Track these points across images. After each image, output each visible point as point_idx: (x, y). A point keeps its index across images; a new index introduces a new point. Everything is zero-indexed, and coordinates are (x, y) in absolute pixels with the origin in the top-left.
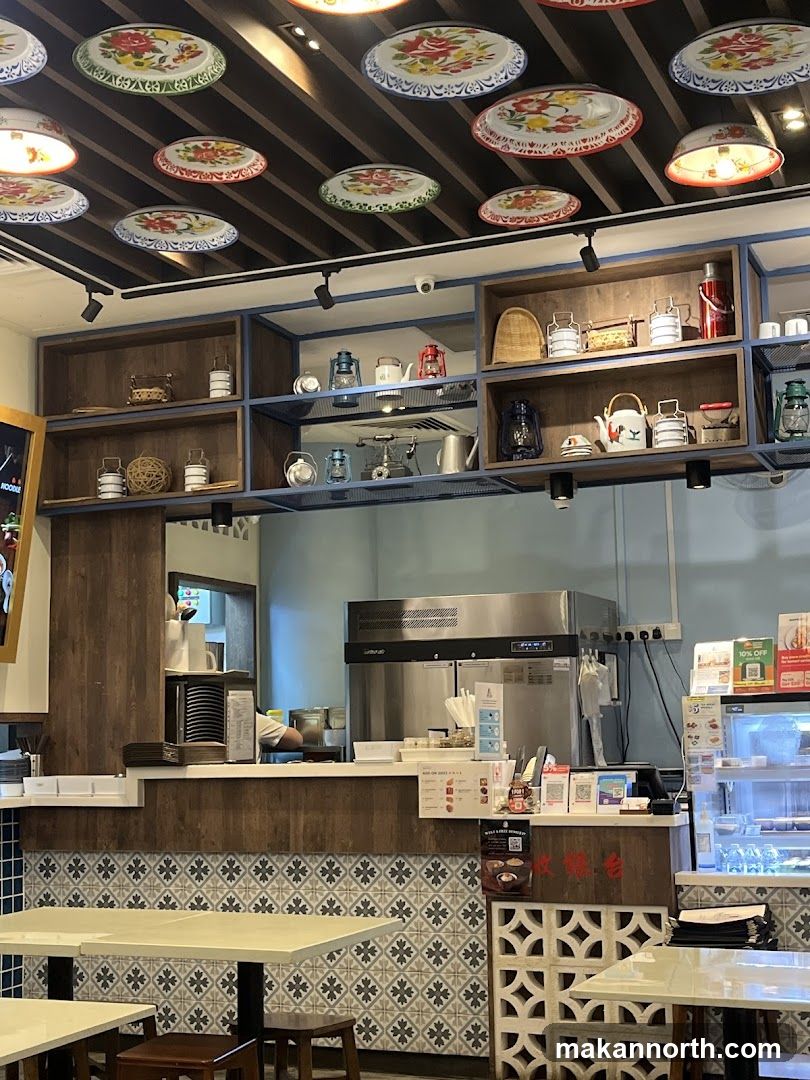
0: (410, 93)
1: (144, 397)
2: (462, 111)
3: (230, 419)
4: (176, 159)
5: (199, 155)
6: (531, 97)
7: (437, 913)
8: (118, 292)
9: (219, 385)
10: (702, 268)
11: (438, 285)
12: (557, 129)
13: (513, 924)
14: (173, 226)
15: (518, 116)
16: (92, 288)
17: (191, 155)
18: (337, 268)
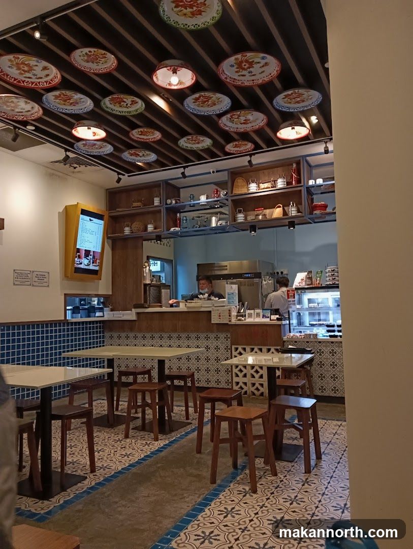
0: (199, 113)
1: (136, 205)
2: (216, 118)
3: (160, 211)
4: (135, 134)
5: (142, 133)
6: (235, 113)
7: (217, 348)
8: (127, 175)
9: (157, 201)
10: (292, 165)
11: (217, 171)
12: (244, 123)
13: (238, 351)
14: (139, 155)
15: (232, 119)
16: (119, 174)
17: (140, 133)
18: (187, 167)
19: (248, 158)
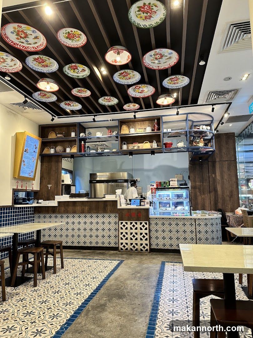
0: (119, 83)
1: (59, 136)
2: (126, 87)
4: (75, 92)
5: (79, 91)
6: (138, 86)
7: (110, 223)
8: (57, 117)
9: (73, 134)
10: (155, 120)
11: (112, 120)
12: (140, 92)
13: (123, 224)
14: (70, 105)
15: (135, 89)
16: (53, 115)
17: (78, 91)
18: (96, 115)
19: (133, 114)
